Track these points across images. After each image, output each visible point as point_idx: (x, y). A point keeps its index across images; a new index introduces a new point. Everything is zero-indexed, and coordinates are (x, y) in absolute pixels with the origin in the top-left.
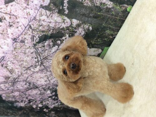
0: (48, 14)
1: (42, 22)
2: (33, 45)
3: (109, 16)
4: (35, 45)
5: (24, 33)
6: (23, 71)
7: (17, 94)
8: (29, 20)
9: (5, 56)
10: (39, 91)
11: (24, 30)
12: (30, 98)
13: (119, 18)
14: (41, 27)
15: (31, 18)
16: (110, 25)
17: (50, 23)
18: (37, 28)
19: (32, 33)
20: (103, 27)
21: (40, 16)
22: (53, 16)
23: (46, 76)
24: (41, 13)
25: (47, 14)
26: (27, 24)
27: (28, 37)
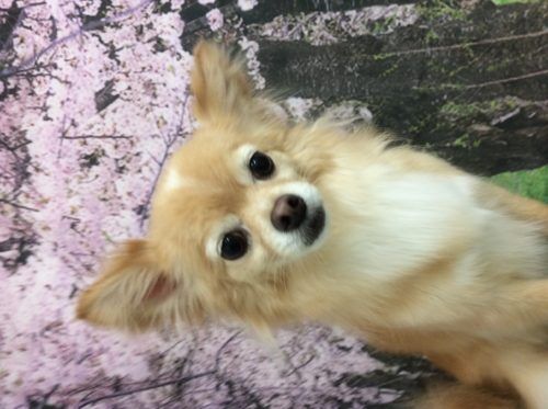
3: (423, 50)
8: (167, 138)
13: (471, 44)
15: (171, 133)
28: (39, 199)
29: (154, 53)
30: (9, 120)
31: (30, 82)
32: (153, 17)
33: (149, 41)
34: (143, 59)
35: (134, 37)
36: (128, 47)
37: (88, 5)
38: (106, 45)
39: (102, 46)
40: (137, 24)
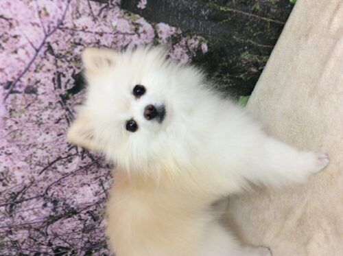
0: (96, 10)
1: (82, 35)
2: (60, 99)
3: (248, 14)
4: (64, 98)
5: (33, 66)
6: (36, 175)
7: (23, 235)
8: (47, 29)
10: (79, 222)
11: (34, 58)
12: (57, 242)
13: (272, 21)
14: (80, 47)
15: (52, 25)
16: (250, 38)
17: (101, 35)
18: (68, 52)
19: (55, 67)
20: (233, 44)
21: (74, 16)
22: (108, 16)
23: (96, 178)
24: (77, 8)
25: (92, 12)
26: (40, 42)
27: (45, 78)
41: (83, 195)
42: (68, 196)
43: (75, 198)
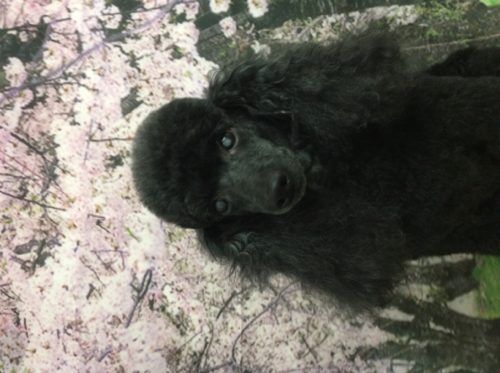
3: (423, 47)
6: (213, 319)
9: (153, 269)
13: (468, 40)
23: (293, 331)
28: (65, 199)
29: (172, 60)
30: (38, 126)
31: (57, 90)
32: (169, 27)
33: (167, 49)
34: (163, 66)
35: (153, 47)
36: (147, 55)
37: (110, 19)
38: (127, 54)
39: (124, 56)
40: (155, 34)
41: (282, 359)
42: (262, 363)
43: (271, 364)
